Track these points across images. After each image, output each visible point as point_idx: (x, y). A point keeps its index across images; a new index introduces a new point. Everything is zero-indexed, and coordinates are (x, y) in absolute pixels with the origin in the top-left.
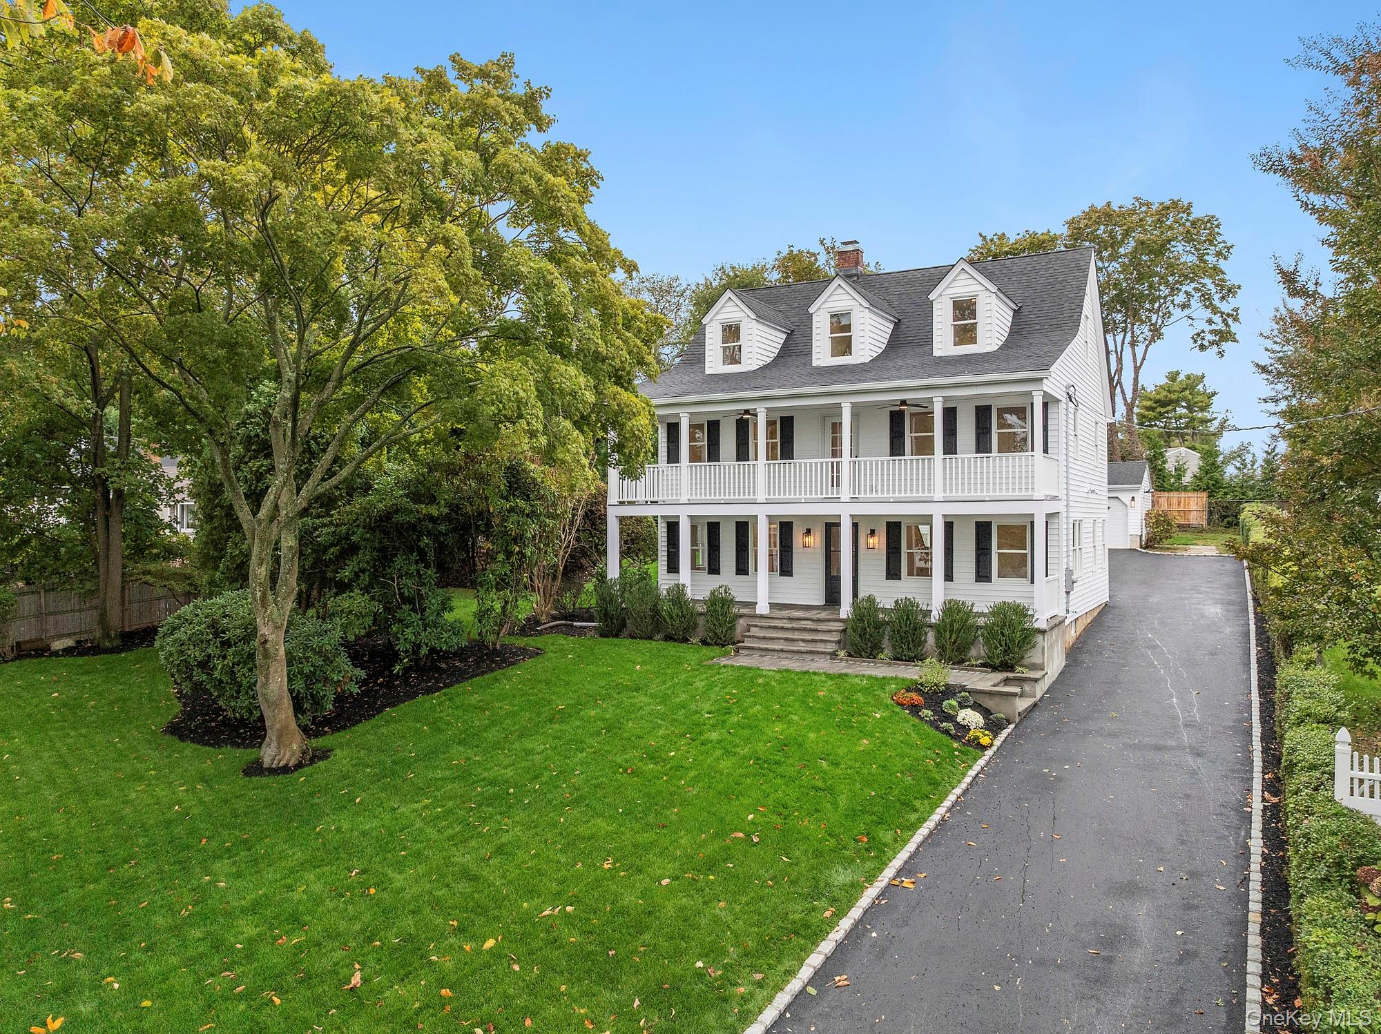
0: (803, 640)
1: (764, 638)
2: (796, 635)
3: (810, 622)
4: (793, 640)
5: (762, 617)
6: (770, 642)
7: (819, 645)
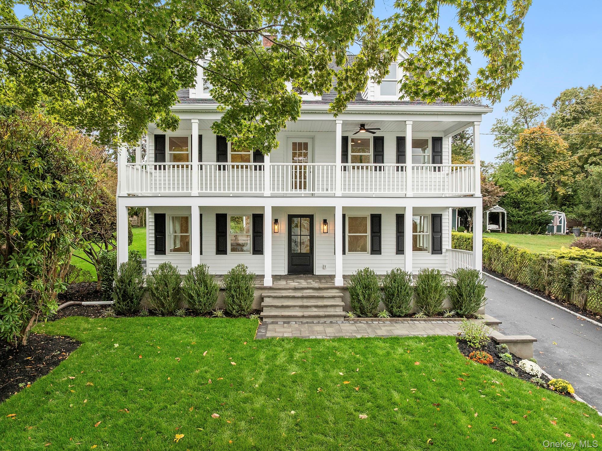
0: (316, 307)
1: (283, 307)
2: (306, 303)
3: (311, 291)
4: (307, 307)
5: (270, 288)
6: (287, 309)
7: (329, 309)
